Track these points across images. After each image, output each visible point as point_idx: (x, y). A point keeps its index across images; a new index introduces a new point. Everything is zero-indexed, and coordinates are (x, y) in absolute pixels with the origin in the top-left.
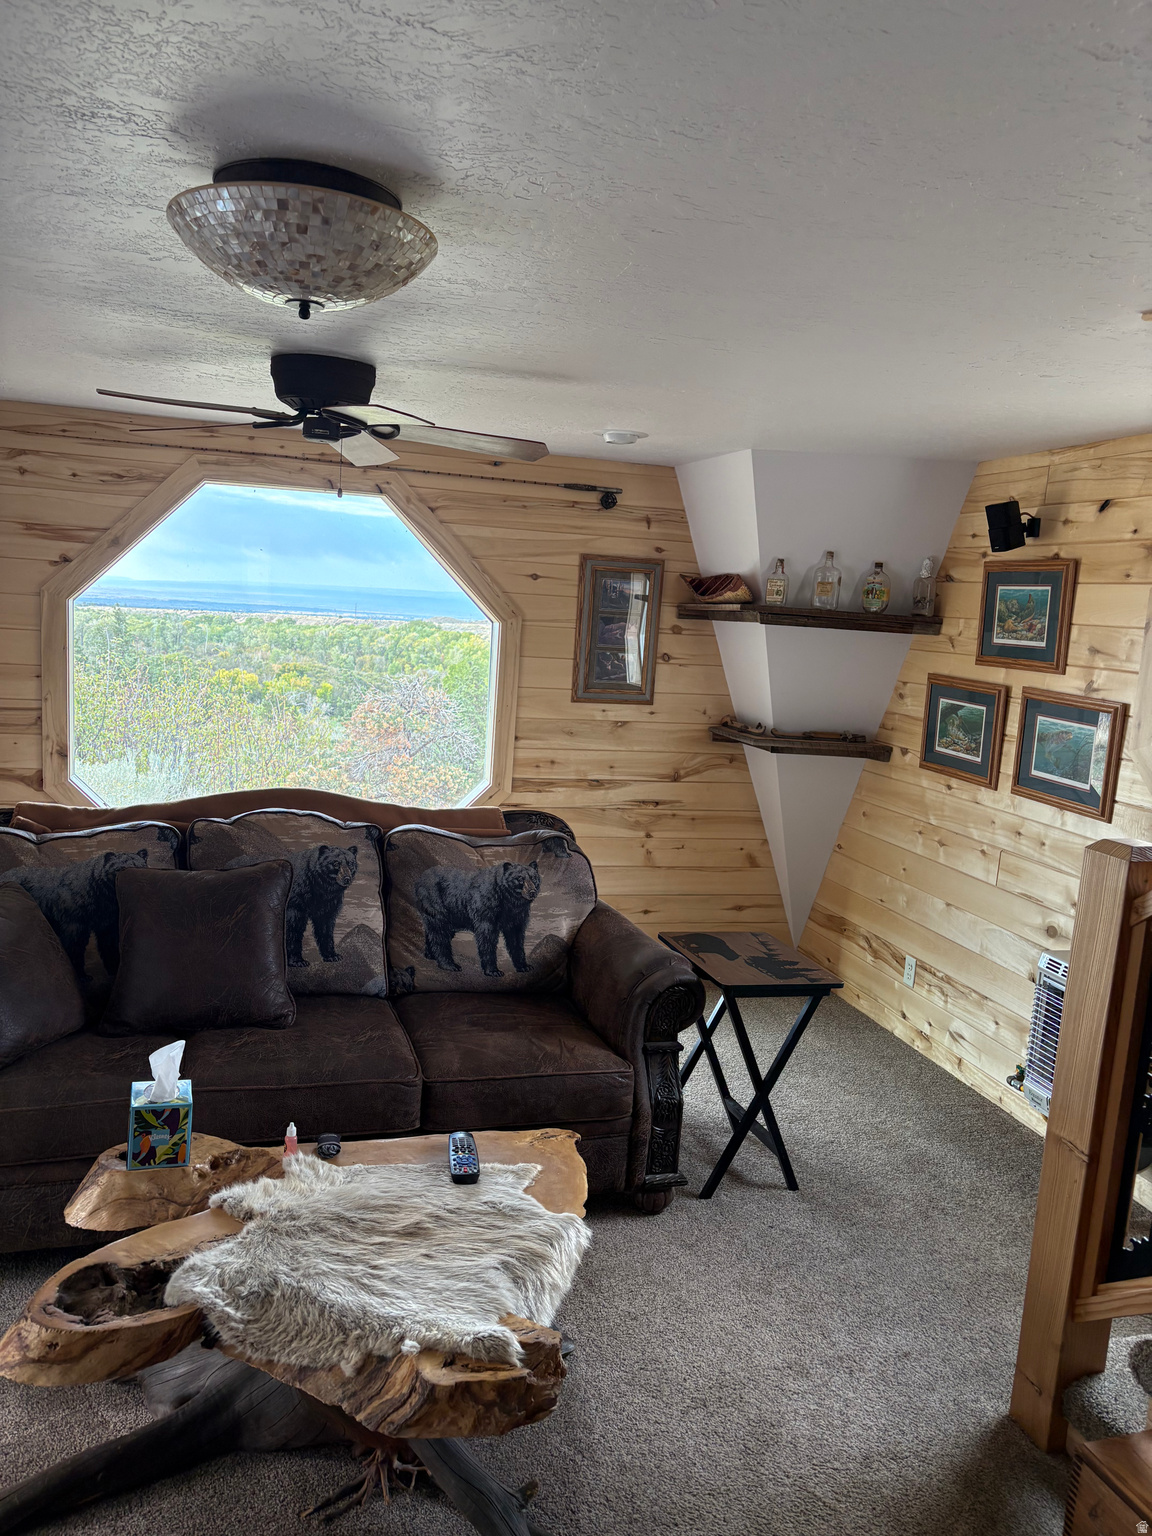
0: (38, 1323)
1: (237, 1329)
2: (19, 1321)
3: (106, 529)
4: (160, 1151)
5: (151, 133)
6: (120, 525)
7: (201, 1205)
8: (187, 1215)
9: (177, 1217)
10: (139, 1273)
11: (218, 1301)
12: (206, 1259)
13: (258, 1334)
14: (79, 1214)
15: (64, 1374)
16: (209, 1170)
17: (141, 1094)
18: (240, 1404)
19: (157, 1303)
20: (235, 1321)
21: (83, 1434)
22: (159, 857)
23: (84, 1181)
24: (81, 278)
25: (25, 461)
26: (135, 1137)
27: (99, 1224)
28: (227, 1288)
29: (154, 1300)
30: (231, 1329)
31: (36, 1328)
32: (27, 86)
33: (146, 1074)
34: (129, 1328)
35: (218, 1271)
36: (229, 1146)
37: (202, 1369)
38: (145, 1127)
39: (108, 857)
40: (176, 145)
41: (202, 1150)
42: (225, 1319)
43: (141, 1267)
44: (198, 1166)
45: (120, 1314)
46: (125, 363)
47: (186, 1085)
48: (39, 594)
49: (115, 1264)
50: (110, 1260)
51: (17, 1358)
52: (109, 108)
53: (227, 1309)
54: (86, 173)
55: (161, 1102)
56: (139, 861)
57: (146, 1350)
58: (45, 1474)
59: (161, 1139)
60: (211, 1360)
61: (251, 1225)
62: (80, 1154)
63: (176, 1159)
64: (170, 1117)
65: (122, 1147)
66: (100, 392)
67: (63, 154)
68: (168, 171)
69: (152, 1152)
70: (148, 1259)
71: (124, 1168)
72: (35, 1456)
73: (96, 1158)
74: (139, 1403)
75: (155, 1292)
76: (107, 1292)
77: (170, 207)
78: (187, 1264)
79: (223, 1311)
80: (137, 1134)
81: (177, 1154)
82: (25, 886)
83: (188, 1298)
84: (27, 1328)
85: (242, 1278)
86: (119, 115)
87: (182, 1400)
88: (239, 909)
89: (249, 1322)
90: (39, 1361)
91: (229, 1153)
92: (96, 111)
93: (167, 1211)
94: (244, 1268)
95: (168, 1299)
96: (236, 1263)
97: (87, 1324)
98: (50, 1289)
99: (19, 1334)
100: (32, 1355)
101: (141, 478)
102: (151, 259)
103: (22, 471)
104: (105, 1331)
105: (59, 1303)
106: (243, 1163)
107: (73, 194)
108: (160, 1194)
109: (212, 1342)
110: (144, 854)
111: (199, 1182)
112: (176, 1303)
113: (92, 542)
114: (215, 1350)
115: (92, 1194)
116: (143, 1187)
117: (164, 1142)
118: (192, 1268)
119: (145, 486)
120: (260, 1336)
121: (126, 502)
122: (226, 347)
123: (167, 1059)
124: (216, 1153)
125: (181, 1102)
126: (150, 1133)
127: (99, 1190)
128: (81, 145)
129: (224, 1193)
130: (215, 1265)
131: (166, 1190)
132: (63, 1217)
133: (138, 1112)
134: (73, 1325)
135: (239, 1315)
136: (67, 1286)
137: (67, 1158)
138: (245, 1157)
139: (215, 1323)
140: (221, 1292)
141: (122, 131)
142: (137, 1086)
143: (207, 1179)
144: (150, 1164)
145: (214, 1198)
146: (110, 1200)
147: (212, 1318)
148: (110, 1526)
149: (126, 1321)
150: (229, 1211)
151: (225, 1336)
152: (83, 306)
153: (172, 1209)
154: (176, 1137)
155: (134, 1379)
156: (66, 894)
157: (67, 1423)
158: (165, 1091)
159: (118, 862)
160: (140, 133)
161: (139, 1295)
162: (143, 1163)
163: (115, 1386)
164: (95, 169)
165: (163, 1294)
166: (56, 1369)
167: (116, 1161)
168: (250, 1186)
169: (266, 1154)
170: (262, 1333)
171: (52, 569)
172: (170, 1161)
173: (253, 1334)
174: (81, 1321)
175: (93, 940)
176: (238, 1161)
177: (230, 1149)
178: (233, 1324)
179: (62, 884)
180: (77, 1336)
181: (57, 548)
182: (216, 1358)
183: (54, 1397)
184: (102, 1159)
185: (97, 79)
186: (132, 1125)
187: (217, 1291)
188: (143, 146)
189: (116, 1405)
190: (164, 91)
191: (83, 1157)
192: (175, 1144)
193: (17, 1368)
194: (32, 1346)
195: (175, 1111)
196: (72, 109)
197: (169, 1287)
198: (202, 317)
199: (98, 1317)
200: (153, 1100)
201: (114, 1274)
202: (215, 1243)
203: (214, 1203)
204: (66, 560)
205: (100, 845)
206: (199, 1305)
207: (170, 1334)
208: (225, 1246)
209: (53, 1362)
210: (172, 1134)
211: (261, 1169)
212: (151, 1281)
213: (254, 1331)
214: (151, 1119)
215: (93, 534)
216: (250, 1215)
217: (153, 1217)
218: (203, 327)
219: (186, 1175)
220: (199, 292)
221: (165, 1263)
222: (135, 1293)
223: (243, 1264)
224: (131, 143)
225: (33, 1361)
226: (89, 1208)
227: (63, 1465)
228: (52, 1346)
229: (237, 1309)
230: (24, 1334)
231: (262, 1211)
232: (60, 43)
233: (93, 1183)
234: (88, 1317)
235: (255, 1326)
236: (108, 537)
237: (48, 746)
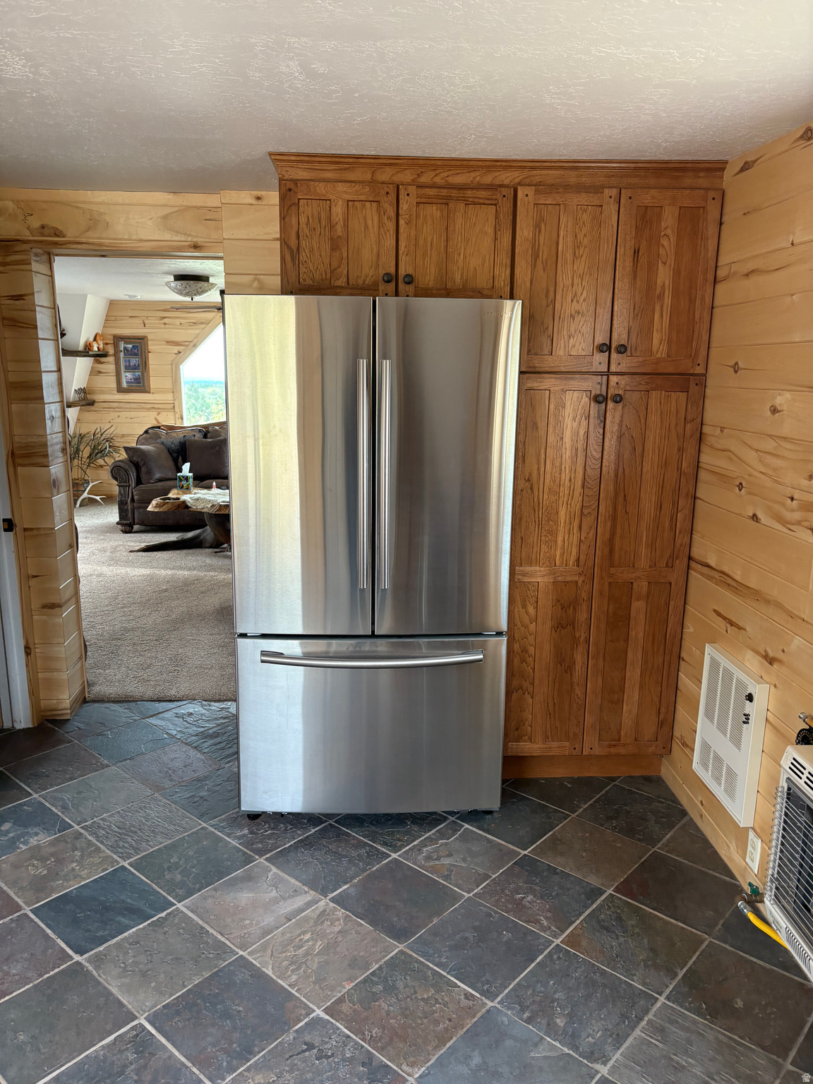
3: (191, 342)
4: (185, 486)
6: (196, 340)
16: (193, 487)
20: (189, 502)
22: (199, 436)
25: (166, 321)
26: (181, 482)
28: (190, 499)
36: (197, 484)
41: (192, 484)
47: (190, 471)
48: (172, 365)
49: (171, 497)
55: (184, 475)
65: (178, 484)
69: (183, 486)
70: (178, 496)
81: (189, 487)
82: (163, 443)
101: (202, 323)
103: (165, 324)
113: (187, 346)
119: (204, 326)
121: (197, 332)
123: (186, 466)
125: (188, 475)
133: (179, 476)
154: (188, 483)
156: (173, 446)
159: (187, 438)
162: (181, 488)
166: (158, 508)
171: (175, 356)
172: (187, 489)
175: (180, 458)
179: (172, 443)
181: (176, 349)
186: (180, 480)
192: (188, 485)
195: (187, 477)
204: (180, 352)
205: (183, 433)
210: (187, 481)
214: (183, 480)
215: (188, 343)
236: (192, 344)
237: (177, 415)
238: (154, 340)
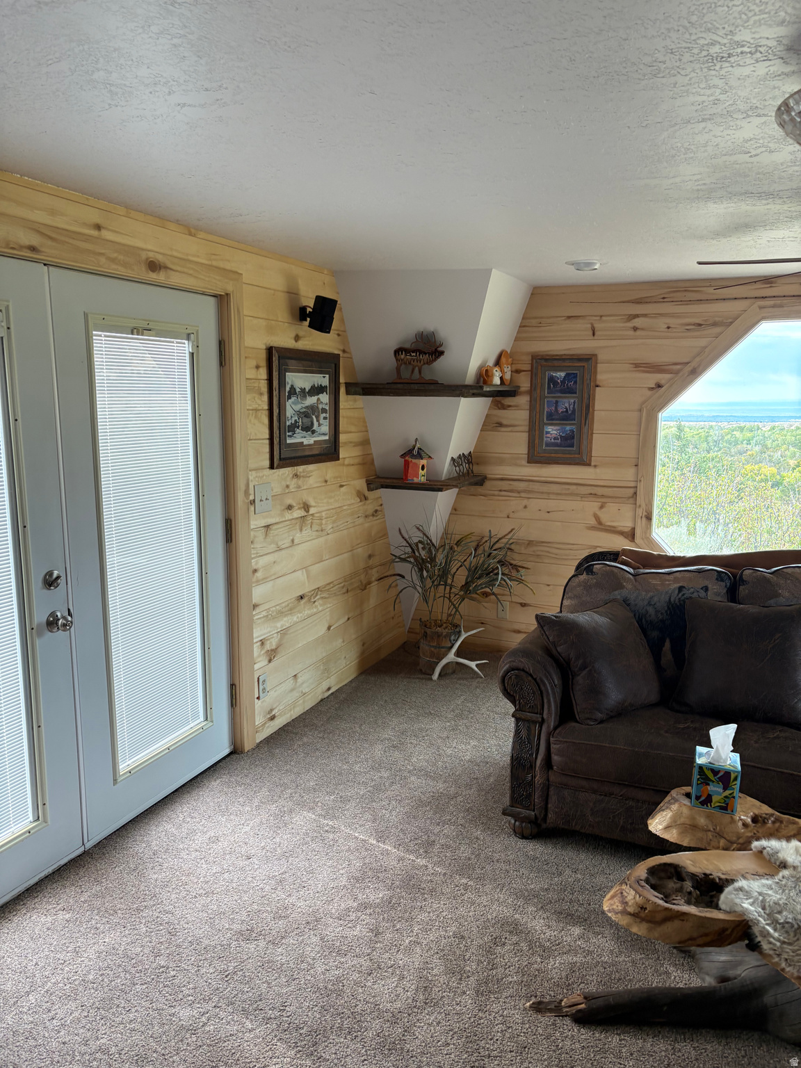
0: (634, 890)
1: (775, 945)
2: (621, 884)
3: (688, 363)
4: (715, 798)
5: (771, 57)
6: (698, 359)
7: (744, 846)
8: (733, 850)
9: (726, 849)
10: (701, 879)
11: (760, 919)
12: (752, 886)
13: (792, 954)
14: (658, 825)
15: (650, 930)
16: (751, 823)
17: (703, 755)
18: (768, 999)
19: (713, 904)
20: (774, 938)
21: (653, 975)
22: (716, 592)
23: (661, 805)
24: (697, 184)
25: (637, 322)
26: (698, 784)
27: (672, 836)
28: (767, 912)
29: (712, 902)
30: (770, 943)
31: (633, 892)
32: (685, 48)
33: (708, 744)
34: (695, 915)
35: (761, 898)
36: (766, 809)
37: (740, 963)
38: (705, 780)
39: (681, 589)
40: (788, 60)
41: (747, 808)
42: (766, 935)
43: (703, 876)
44: (742, 817)
45: (689, 903)
46: (715, 242)
47: (736, 757)
48: (640, 410)
49: (685, 868)
50: (681, 864)
51: (620, 908)
52: (743, 46)
53: (767, 927)
54: (716, 102)
55: (717, 765)
56: (702, 594)
57: (706, 935)
58: (630, 991)
59: (715, 789)
60: (747, 959)
61: (786, 872)
62: (655, 786)
63: (726, 807)
64: (725, 777)
65: (688, 789)
66: (700, 263)
67: (702, 92)
68: (778, 83)
69: (709, 798)
70: (708, 872)
71: (689, 804)
72: (623, 977)
73: (669, 792)
74: (691, 969)
75: (712, 897)
76: (678, 885)
77: (779, 109)
78: (737, 885)
79: (764, 928)
80: (699, 782)
81: (727, 804)
83: (738, 909)
84: (627, 890)
85: (779, 909)
86: (748, 50)
87: (723, 979)
88: (777, 637)
89: (784, 943)
90: (634, 915)
91: (766, 814)
92: (731, 52)
93: (719, 842)
94: (781, 902)
95: (722, 904)
96: (774, 896)
97: (666, 902)
98: (641, 870)
99: (622, 893)
100: (630, 910)
101: (715, 324)
102: (751, 156)
103: (635, 329)
104: (678, 911)
105: (647, 881)
106: (777, 825)
107: (704, 120)
108: (714, 829)
109: (754, 947)
110: (706, 589)
111: (743, 829)
112: (728, 910)
113: (677, 372)
114: (756, 953)
115: (666, 815)
116: (702, 821)
117: (719, 794)
118: (741, 889)
119: (717, 330)
120: (793, 956)
121: (703, 342)
122: (795, 214)
123: (723, 735)
124: (757, 812)
125: (732, 768)
126: (709, 785)
127: (671, 813)
128: (716, 81)
129: (764, 843)
130: (758, 893)
131: (718, 828)
132: (646, 826)
133: (701, 767)
134: (655, 898)
135: (776, 935)
136: (652, 871)
137: (647, 787)
138: (777, 820)
139: (757, 934)
140: (763, 914)
141: (749, 61)
142: (699, 749)
143: (749, 829)
144: (707, 806)
145: (756, 844)
146: (678, 823)
147: (756, 930)
148: (671, 1045)
149: (692, 910)
150: (768, 857)
151: (765, 946)
152: (694, 205)
153: (722, 842)
154: (727, 793)
155: (689, 952)
156: (651, 610)
157: (643, 963)
158: (721, 757)
159: (687, 593)
160: (762, 59)
161: (701, 895)
162: (703, 803)
163: (675, 951)
164: (722, 97)
165: (719, 900)
166: (645, 926)
167: (684, 797)
168: (784, 843)
169: (795, 823)
170: (794, 954)
171: (649, 393)
172: (721, 808)
173: (787, 952)
174: (662, 899)
175: (667, 645)
176: (774, 822)
177: (767, 812)
178: (772, 940)
179: (649, 604)
180: (659, 908)
181: (652, 379)
182: (752, 959)
183: (634, 943)
184: (674, 793)
185: (737, 27)
186: (696, 776)
187: (760, 912)
188: (762, 69)
189: (676, 964)
190: (788, 19)
191: (658, 788)
192: (726, 797)
193: (619, 914)
194: (630, 904)
195: (727, 774)
196: (715, 55)
197: (723, 897)
198: (781, 193)
199: (674, 900)
200: (712, 762)
201: (684, 875)
202: (758, 877)
203: (756, 847)
204: (659, 386)
205: (676, 580)
206: (746, 917)
207: (724, 930)
208: (764, 881)
209: (643, 920)
210: (725, 789)
211: (792, 833)
212: (709, 889)
213: (788, 950)
214: (710, 775)
215: (678, 367)
216: (784, 865)
217: (709, 844)
218: (780, 201)
219: (733, 821)
220: (783, 174)
221: (720, 879)
222: (698, 893)
223: (780, 899)
224: (754, 69)
225: (630, 914)
226: (665, 824)
227: (641, 990)
228: (643, 908)
229: (775, 930)
230: (625, 894)
231: (795, 865)
232: (716, 7)
233: (667, 808)
234: (666, 897)
235: (790, 947)
236: (688, 368)
237: (640, 512)
238: (609, 362)
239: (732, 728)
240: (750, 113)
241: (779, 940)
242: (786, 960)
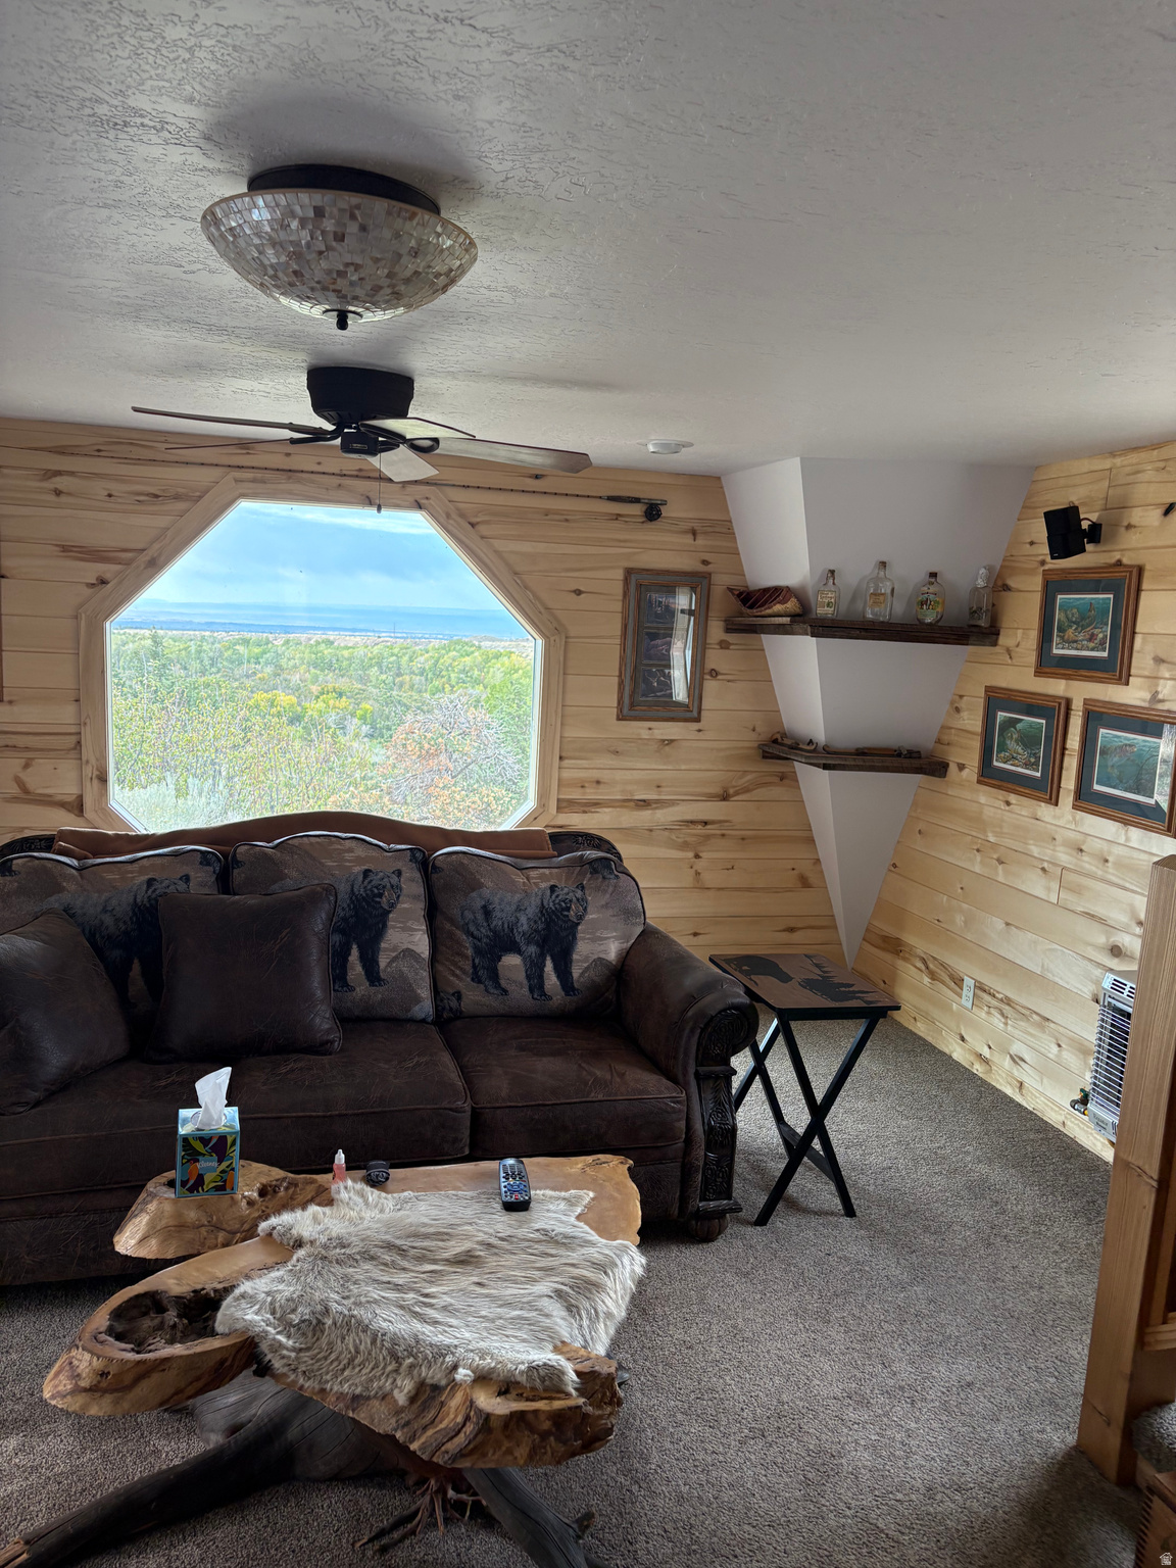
0: (89, 1351)
1: (290, 1357)
2: (70, 1350)
3: (144, 550)
4: (208, 1178)
5: (184, 142)
6: (156, 546)
7: (251, 1233)
8: (236, 1243)
9: (226, 1245)
10: (189, 1301)
11: (269, 1329)
12: (257, 1287)
13: (311, 1362)
14: (128, 1242)
15: (116, 1403)
16: (258, 1198)
17: (189, 1121)
18: (293, 1433)
19: (209, 1331)
20: (287, 1349)
21: (135, 1463)
22: (202, 881)
23: (133, 1209)
24: (115, 294)
25: (61, 482)
26: (183, 1164)
27: (149, 1251)
28: (278, 1315)
29: (205, 1328)
30: (283, 1357)
31: (87, 1356)
32: (58, 96)
33: (194, 1102)
34: (181, 1357)
35: (269, 1299)
36: (277, 1173)
37: (254, 1398)
38: (193, 1155)
39: (150, 882)
40: (209, 153)
41: (251, 1178)
42: (277, 1347)
43: (192, 1294)
44: (246, 1193)
45: (171, 1342)
46: (159, 381)
47: (234, 1111)
48: (76, 617)
49: (166, 1292)
50: (161, 1288)
51: (69, 1387)
52: (142, 116)
53: (279, 1337)
54: (119, 184)
55: (208, 1129)
56: (182, 886)
57: (198, 1379)
58: (98, 1503)
59: (209, 1166)
60: (263, 1388)
61: (301, 1253)
62: (128, 1182)
63: (224, 1186)
64: (217, 1145)
65: (170, 1175)
66: (136, 410)
67: (96, 165)
68: (202, 181)
69: (200, 1180)
70: (199, 1287)
71: (173, 1196)
72: (88, 1485)
73: (144, 1185)
74: (191, 1432)
75: (207, 1320)
76: (157, 1321)
77: (204, 217)
78: (237, 1292)
79: (274, 1339)
80: (184, 1161)
81: (225, 1181)
82: (67, 910)
83: (238, 1326)
84: (79, 1357)
85: (293, 1306)
86: (151, 124)
87: (234, 1429)
88: (284, 934)
89: (301, 1350)
90: (91, 1390)
91: (277, 1180)
92: (128, 119)
93: (216, 1239)
94: (295, 1296)
95: (219, 1327)
96: (287, 1290)
97: (138, 1352)
98: (101, 1317)
99: (71, 1363)
100: (84, 1384)
101: (177, 497)
102: (185, 272)
103: (58, 493)
104: (156, 1360)
105: (110, 1331)
106: (291, 1191)
107: (106, 206)
108: (209, 1222)
109: (264, 1370)
110: (186, 879)
111: (247, 1209)
112: (227, 1331)
113: (128, 563)
114: (267, 1378)
115: (140, 1222)
116: (192, 1215)
117: (214, 1169)
118: (243, 1296)
119: (181, 506)
120: (313, 1364)
121: (162, 521)
122: (261, 361)
123: (214, 1086)
124: (264, 1181)
125: (228, 1130)
126: (198, 1161)
127: (148, 1217)
128: (113, 155)
129: (273, 1221)
130: (266, 1293)
131: (215, 1218)
132: (112, 1244)
133: (185, 1139)
134: (124, 1353)
135: (290, 1343)
136: (118, 1314)
137: (115, 1186)
138: (293, 1184)
139: (266, 1351)
140: (272, 1320)
141: (155, 139)
142: (184, 1113)
143: (256, 1207)
144: (198, 1192)
145: (263, 1226)
146: (159, 1228)
147: (264, 1347)
148: (164, 1555)
149: (178, 1349)
150: (278, 1239)
151: (277, 1364)
152: (117, 322)
153: (221, 1237)
154: (224, 1165)
155: (186, 1408)
156: (108, 920)
157: (119, 1452)
158: (212, 1119)
159: (159, 888)
160: (173, 141)
161: (190, 1323)
162: (191, 1190)
163: (166, 1415)
164: (128, 180)
165: (214, 1322)
166: (108, 1399)
167: (165, 1189)
168: (299, 1213)
169: (313, 1182)
170: (314, 1361)
171: (88, 591)
172: (219, 1189)
173: (305, 1362)
174: (133, 1350)
175: (136, 967)
176: (287, 1189)
177: (277, 1177)
178: (285, 1352)
179: (105, 911)
180: (129, 1365)
181: (91, 570)
182: (268, 1386)
183: (105, 1427)
184: (151, 1186)
185: (129, 87)
186: (180, 1153)
187: (268, 1319)
188: (176, 155)
189: (168, 1434)
190: (198, 98)
191: (132, 1184)
192: (223, 1172)
193: (69, 1397)
194: (84, 1375)
195: (222, 1138)
196: (104, 118)
197: (219, 1315)
198: (237, 331)
199: (149, 1345)
200: (201, 1127)
201: (165, 1302)
202: (265, 1271)
203: (263, 1230)
204: (103, 582)
205: (143, 870)
206: (250, 1333)
207: (222, 1362)
208: (275, 1274)
209: (105, 1391)
210: (220, 1161)
211: (309, 1197)
212: (201, 1309)
213: (306, 1359)
214: (199, 1146)
215: (130, 555)
216: (299, 1243)
217: (203, 1244)
218: (238, 341)
219: (234, 1202)
220: (234, 305)
221: (216, 1291)
222: (186, 1321)
223: (294, 1292)
224: (165, 152)
225: (85, 1390)
226: (138, 1236)
227: (116, 1494)
228: (104, 1374)
229: (289, 1337)
230: (76, 1363)
231: (312, 1238)
232: (91, 50)
233: (142, 1211)
234: (139, 1345)
235: (307, 1354)
236: (144, 558)
237: (88, 771)
238: (19, 540)
239: (225, 1073)
240: (172, 212)
241: (294, 1349)
242: (305, 1372)
